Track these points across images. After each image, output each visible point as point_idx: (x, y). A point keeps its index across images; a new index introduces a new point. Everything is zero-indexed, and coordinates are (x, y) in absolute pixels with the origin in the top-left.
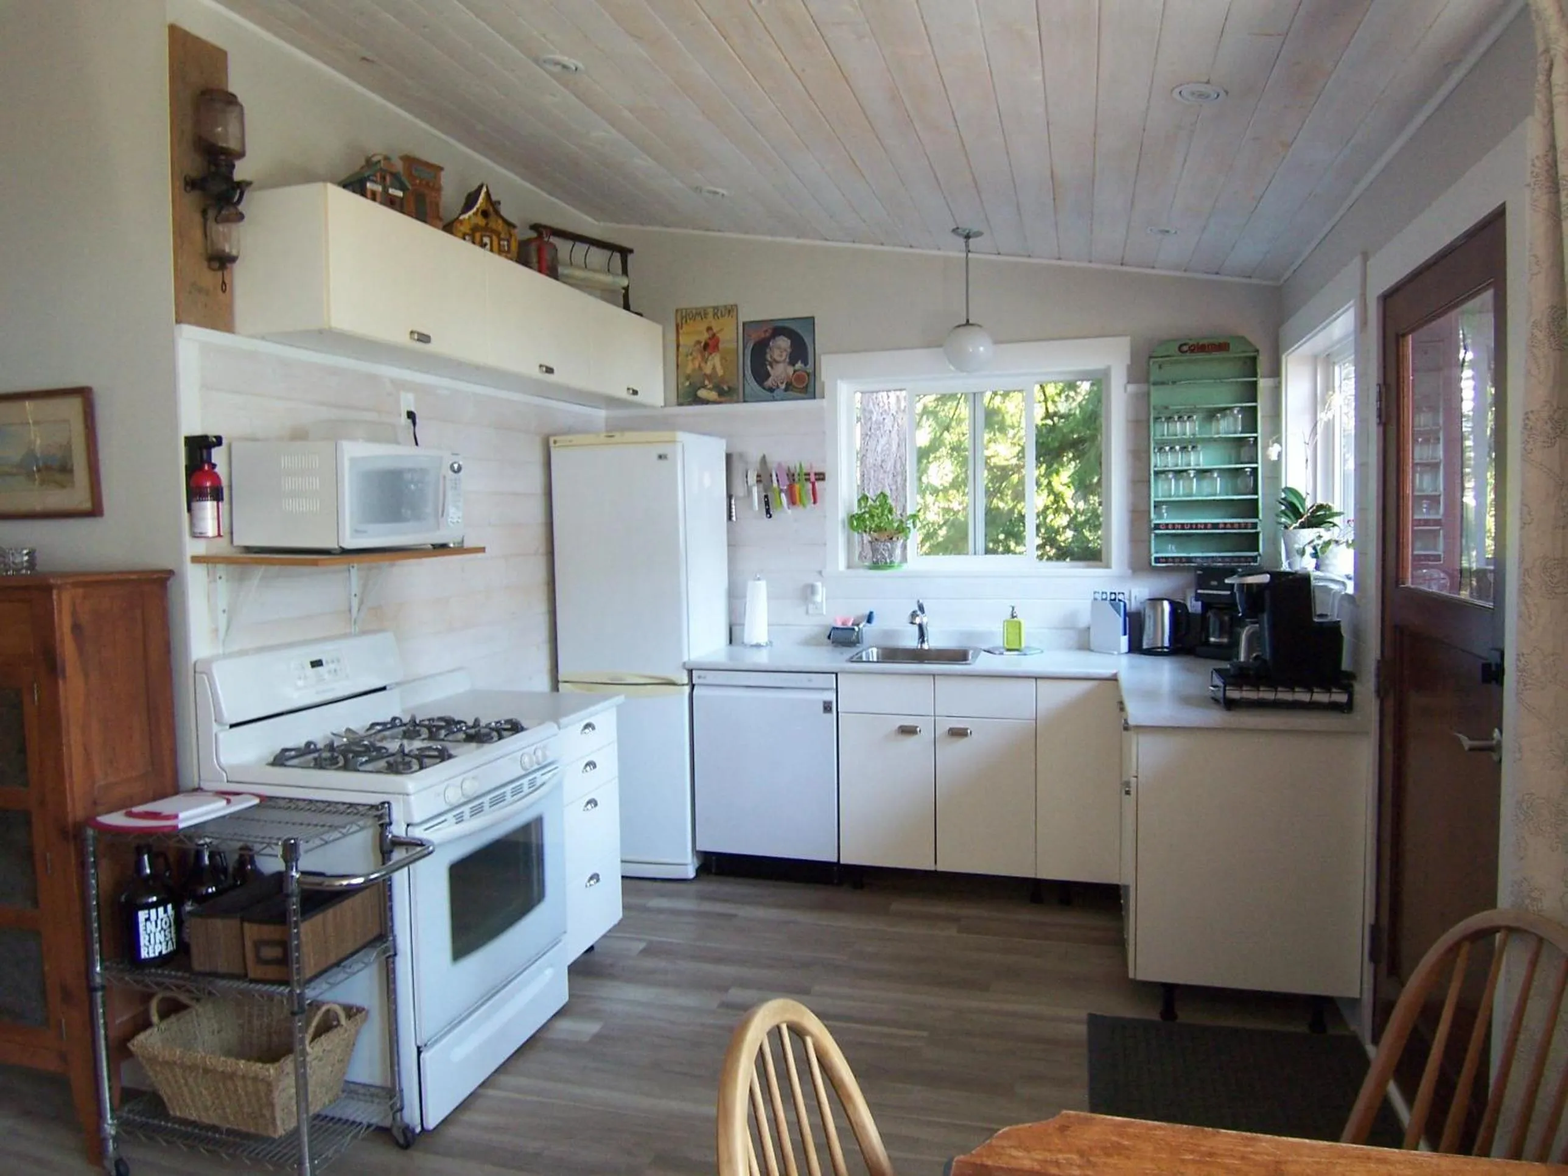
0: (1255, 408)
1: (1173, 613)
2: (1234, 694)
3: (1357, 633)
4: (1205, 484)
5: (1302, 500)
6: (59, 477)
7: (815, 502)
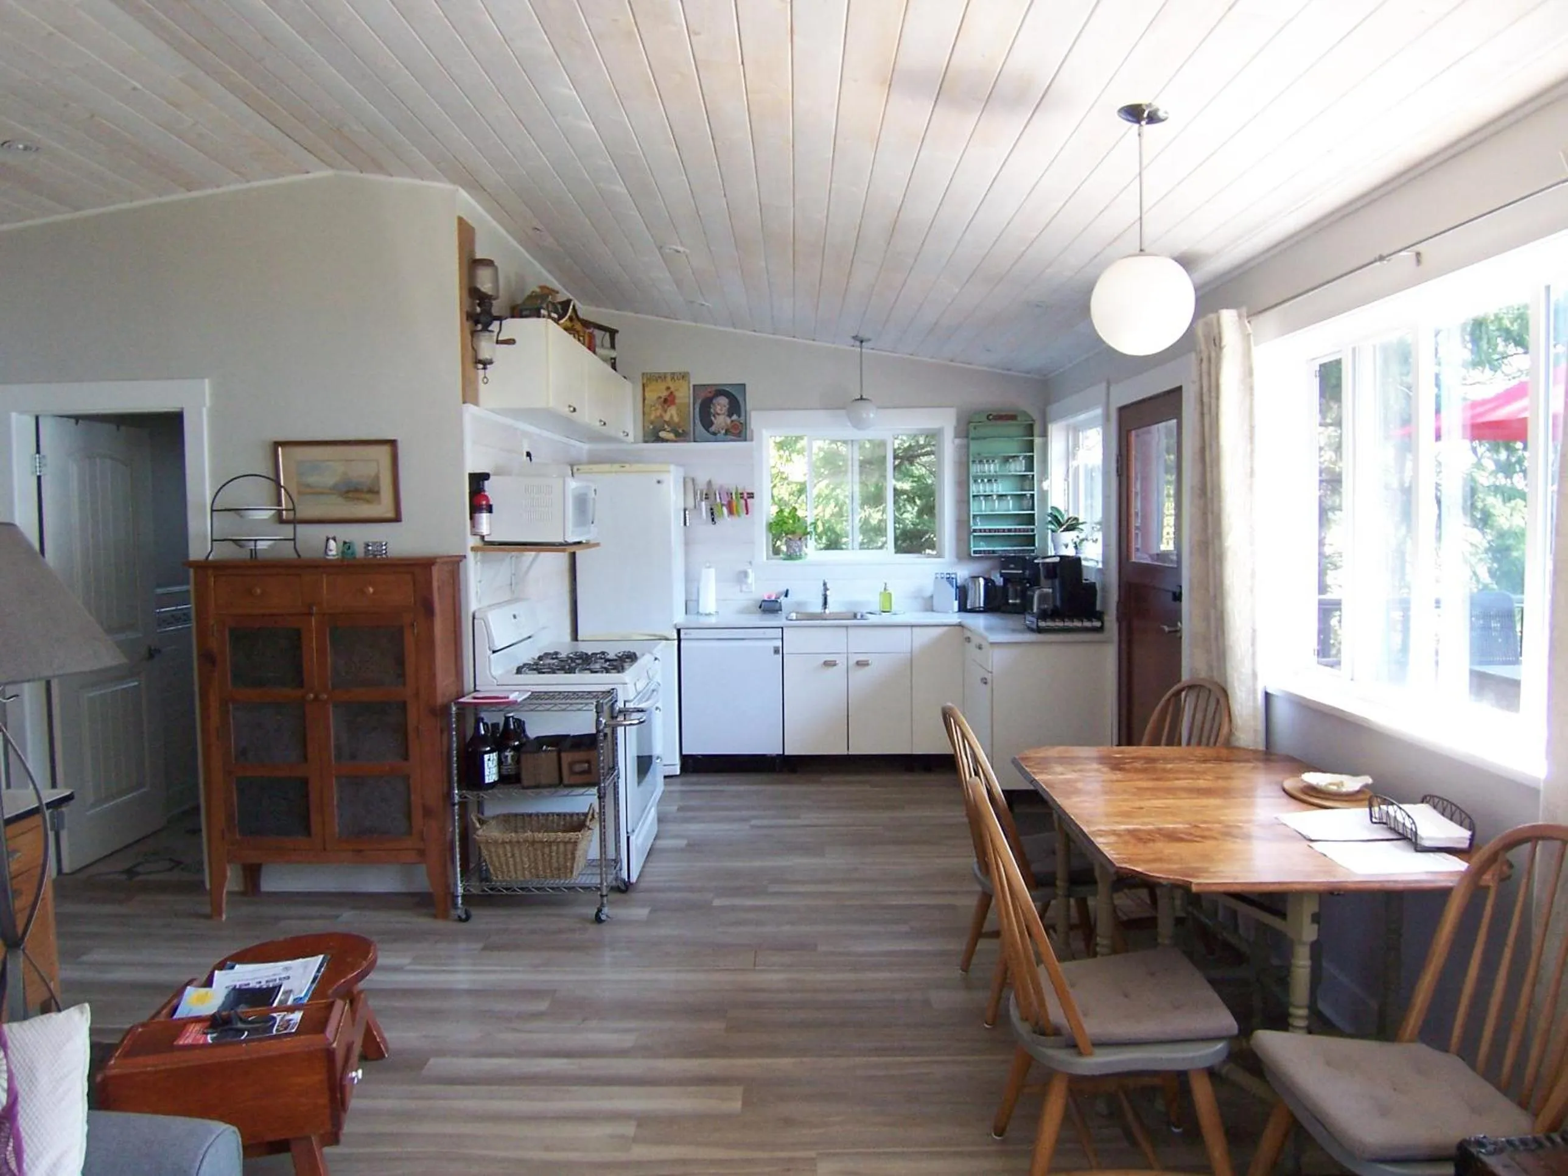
0: (1033, 456)
1: (986, 585)
2: (1042, 624)
3: (1104, 589)
4: (1004, 503)
5: (1062, 516)
6: (368, 496)
7: (747, 513)
